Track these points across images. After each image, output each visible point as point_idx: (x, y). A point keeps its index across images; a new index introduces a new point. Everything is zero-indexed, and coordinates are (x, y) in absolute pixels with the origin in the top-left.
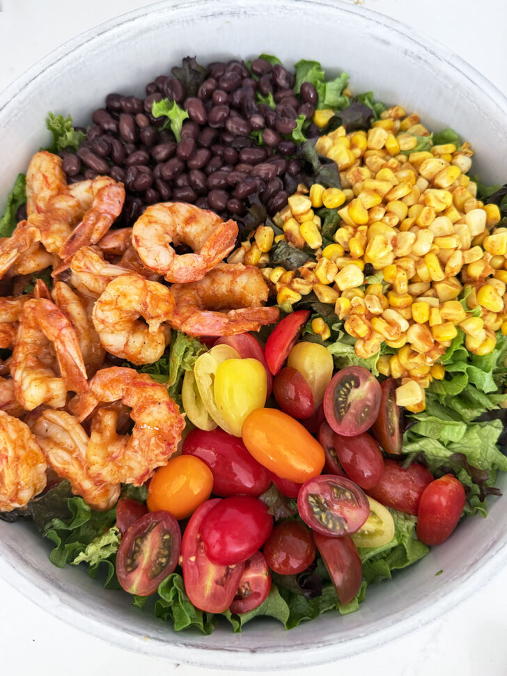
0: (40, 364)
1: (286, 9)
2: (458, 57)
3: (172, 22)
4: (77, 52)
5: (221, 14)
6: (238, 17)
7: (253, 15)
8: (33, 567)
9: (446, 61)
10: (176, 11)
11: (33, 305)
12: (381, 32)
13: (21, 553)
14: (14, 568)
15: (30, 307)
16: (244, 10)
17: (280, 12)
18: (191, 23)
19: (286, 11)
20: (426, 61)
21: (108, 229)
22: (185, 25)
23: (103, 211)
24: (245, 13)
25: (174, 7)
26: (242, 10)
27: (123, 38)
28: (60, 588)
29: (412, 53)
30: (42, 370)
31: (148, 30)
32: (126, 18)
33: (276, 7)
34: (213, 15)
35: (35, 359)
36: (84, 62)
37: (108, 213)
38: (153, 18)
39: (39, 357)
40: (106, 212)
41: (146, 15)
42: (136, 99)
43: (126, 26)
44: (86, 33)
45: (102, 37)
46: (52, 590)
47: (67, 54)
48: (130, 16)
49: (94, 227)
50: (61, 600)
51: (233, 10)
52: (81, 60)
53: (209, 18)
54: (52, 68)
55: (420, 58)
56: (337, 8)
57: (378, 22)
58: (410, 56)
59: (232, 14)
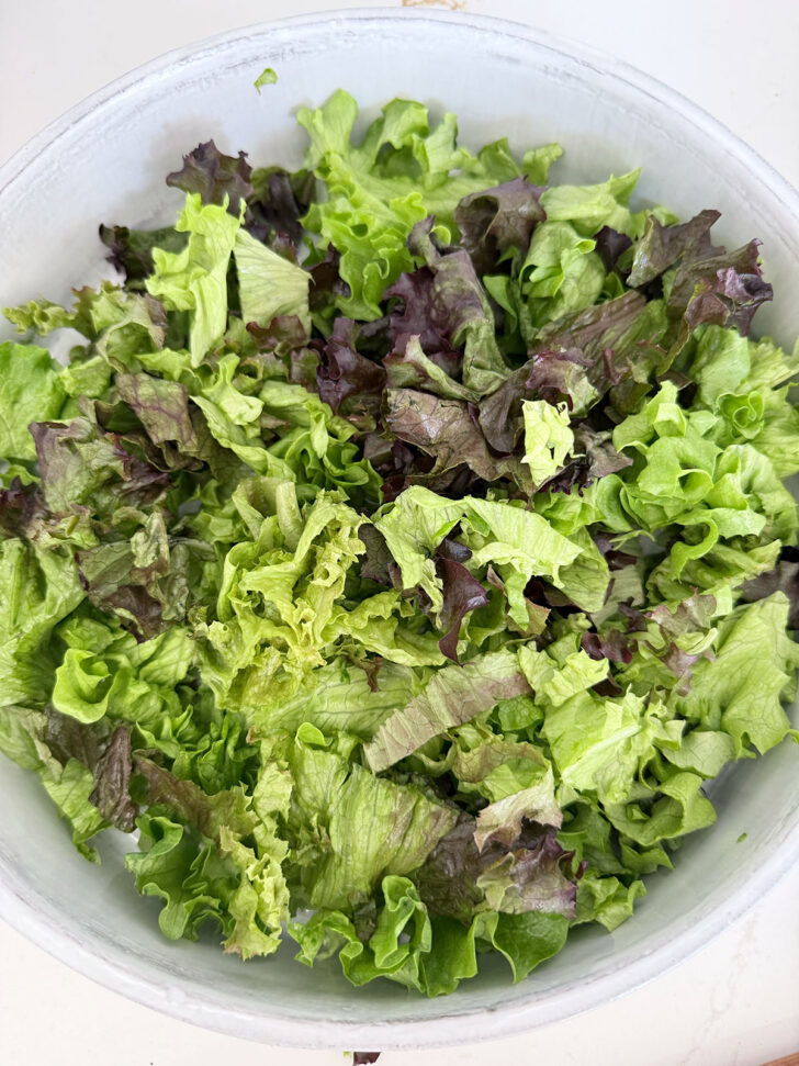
1: (354, 35)
2: (625, 64)
3: (183, 84)
4: (46, 155)
5: (257, 59)
6: (283, 58)
7: (304, 52)
8: (132, 953)
9: (607, 73)
10: (187, 66)
12: (502, 45)
13: (110, 935)
14: (105, 959)
16: (290, 47)
17: (346, 41)
18: (213, 81)
19: (356, 38)
20: (578, 79)
22: (204, 84)
24: (292, 51)
25: (182, 60)
26: (288, 48)
27: (113, 120)
28: (181, 975)
29: (556, 69)
31: (149, 102)
32: (110, 90)
33: (338, 34)
34: (244, 63)
36: (59, 168)
38: (152, 83)
41: (142, 79)
43: (113, 102)
44: (56, 123)
45: (80, 125)
46: (171, 980)
47: (31, 162)
48: (118, 86)
50: (187, 994)
51: (273, 50)
52: (55, 166)
53: (239, 68)
54: (11, 185)
55: (569, 75)
56: (431, 20)
57: (496, 32)
58: (554, 75)
59: (274, 56)
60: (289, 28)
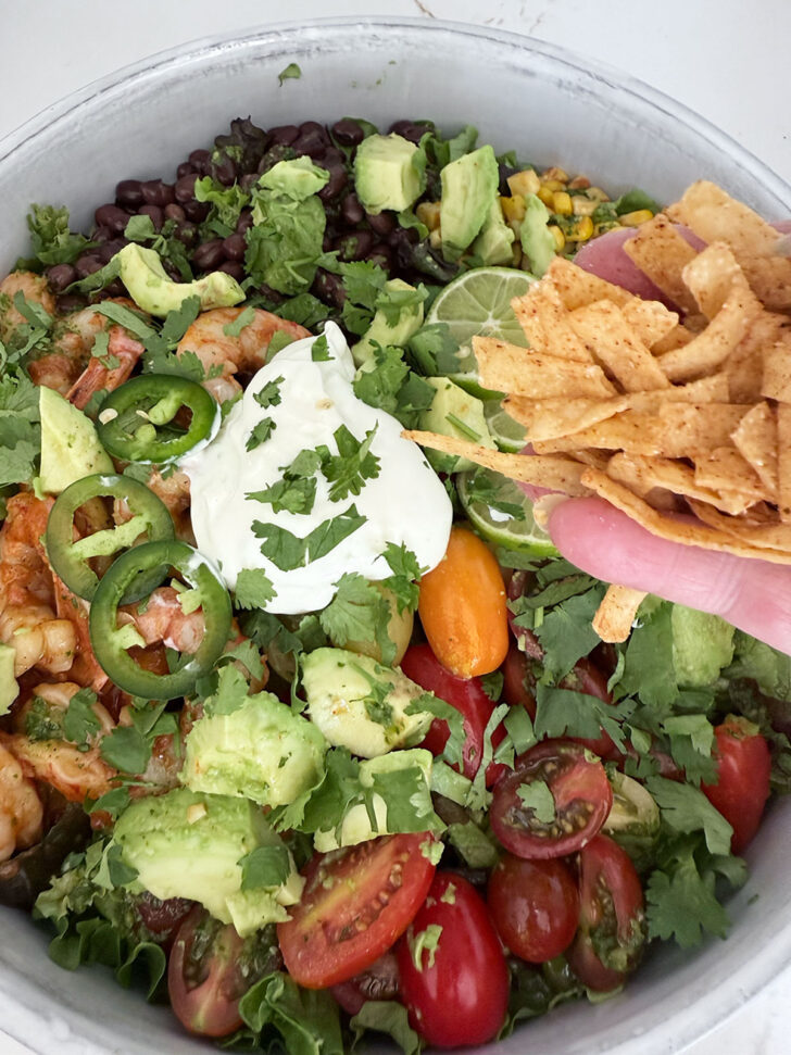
0: (31, 599)
1: (379, 39)
2: (638, 81)
3: (211, 68)
4: (71, 117)
5: (284, 53)
6: (309, 55)
7: (330, 51)
9: (621, 87)
10: (216, 53)
11: (23, 503)
12: (521, 59)
15: (18, 506)
16: (317, 45)
17: (370, 44)
18: (239, 69)
19: (379, 43)
20: (591, 93)
21: (128, 374)
22: (232, 72)
23: (119, 348)
24: (318, 49)
25: (213, 46)
26: (314, 46)
27: (140, 94)
28: (68, 1005)
29: (570, 83)
30: (35, 608)
31: (177, 82)
32: (142, 66)
33: (363, 37)
34: (271, 56)
35: (23, 591)
36: (80, 132)
37: (128, 351)
38: (183, 64)
39: (30, 587)
40: (124, 349)
41: (173, 59)
42: (164, 185)
43: (143, 77)
44: (84, 89)
45: (108, 94)
47: (55, 121)
48: (148, 63)
49: (106, 375)
51: (300, 47)
52: (77, 130)
53: (266, 61)
54: (33, 141)
55: (582, 89)
56: (453, 31)
57: (514, 45)
58: (567, 89)
59: (300, 52)
60: (318, 27)
